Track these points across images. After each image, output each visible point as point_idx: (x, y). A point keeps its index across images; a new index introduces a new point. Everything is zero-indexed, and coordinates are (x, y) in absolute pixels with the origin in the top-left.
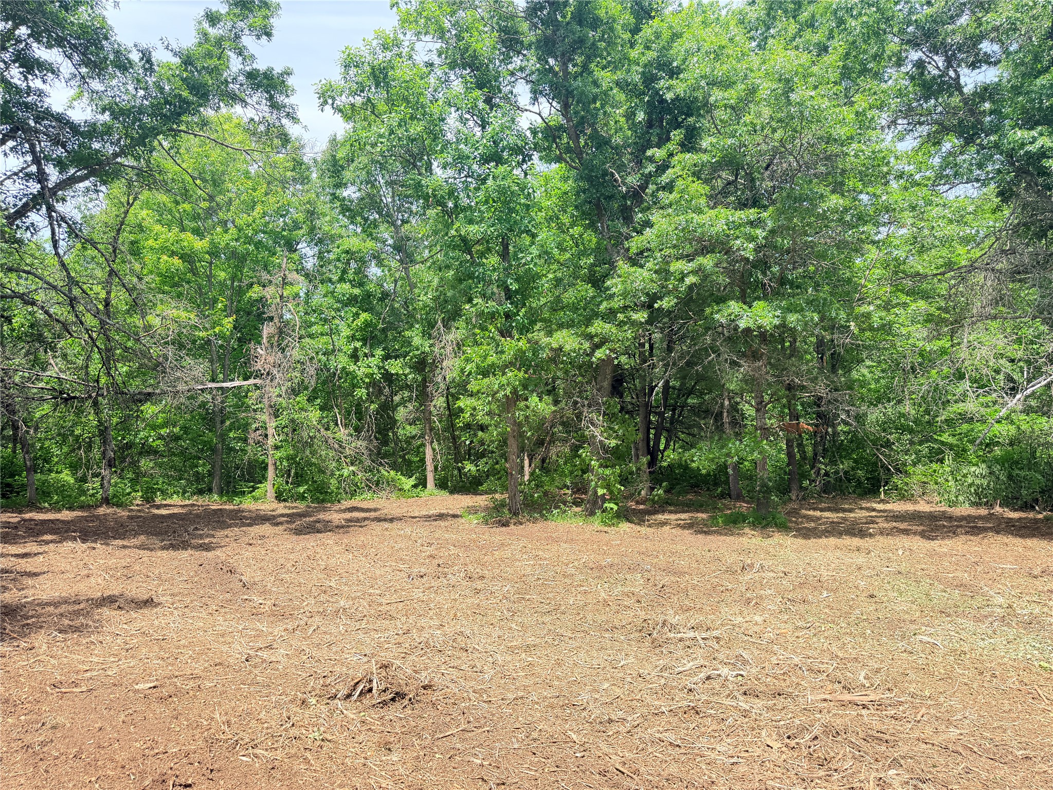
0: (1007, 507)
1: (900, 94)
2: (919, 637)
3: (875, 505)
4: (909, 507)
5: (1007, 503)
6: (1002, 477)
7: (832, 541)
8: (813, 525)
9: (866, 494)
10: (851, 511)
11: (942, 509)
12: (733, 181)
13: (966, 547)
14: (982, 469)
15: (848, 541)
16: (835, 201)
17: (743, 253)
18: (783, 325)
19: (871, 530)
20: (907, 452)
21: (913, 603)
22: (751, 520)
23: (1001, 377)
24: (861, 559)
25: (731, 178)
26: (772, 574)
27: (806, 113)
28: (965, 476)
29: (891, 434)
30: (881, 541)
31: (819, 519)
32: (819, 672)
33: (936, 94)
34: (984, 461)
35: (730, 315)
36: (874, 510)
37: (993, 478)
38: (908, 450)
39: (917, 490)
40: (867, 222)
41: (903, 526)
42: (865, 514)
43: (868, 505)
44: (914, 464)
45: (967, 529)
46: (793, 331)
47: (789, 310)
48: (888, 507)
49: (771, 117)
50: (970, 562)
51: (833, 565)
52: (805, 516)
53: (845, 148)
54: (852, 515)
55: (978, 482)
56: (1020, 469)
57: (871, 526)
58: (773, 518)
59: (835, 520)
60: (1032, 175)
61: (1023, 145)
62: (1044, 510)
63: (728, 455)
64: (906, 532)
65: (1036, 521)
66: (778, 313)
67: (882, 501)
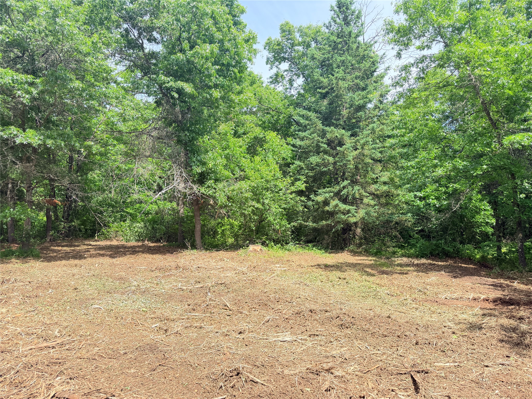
0: (150, 241)
1: (117, 42)
2: (94, 306)
3: (92, 243)
4: (108, 243)
5: (150, 240)
6: (149, 228)
7: (64, 262)
8: (55, 254)
9: (88, 237)
10: (78, 246)
11: (123, 243)
12: (21, 57)
13: (128, 260)
14: (142, 224)
15: (73, 262)
16: (77, 84)
17: (22, 99)
18: (45, 145)
19: (86, 255)
20: (110, 217)
21: (96, 289)
22: (17, 254)
23: (155, 184)
24: (75, 270)
25: (21, 55)
26: (21, 284)
27: (65, 32)
28: (134, 228)
29: (103, 207)
30: (90, 260)
31: (59, 251)
32: (33, 334)
33: (133, 48)
34: (143, 221)
35: (10, 134)
36: (90, 245)
37: (146, 228)
38: (111, 216)
39: (113, 234)
40: (94, 99)
41: (102, 252)
42: (86, 247)
43: (88, 243)
44: (113, 222)
45: (131, 252)
46: (49, 149)
47: (49, 137)
48: (98, 243)
49: (46, 28)
50: (127, 267)
51: (60, 275)
52: (52, 250)
53: (86, 58)
54: (78, 248)
55: (139, 230)
56: (157, 225)
57: (87, 253)
58: (31, 252)
59: (69, 251)
60: (168, 97)
61: (164, 83)
62: (164, 242)
63: (5, 217)
64: (103, 255)
65: (160, 246)
66: (42, 137)
67: (96, 241)
